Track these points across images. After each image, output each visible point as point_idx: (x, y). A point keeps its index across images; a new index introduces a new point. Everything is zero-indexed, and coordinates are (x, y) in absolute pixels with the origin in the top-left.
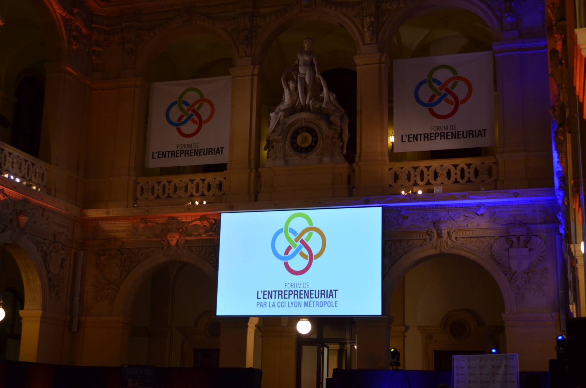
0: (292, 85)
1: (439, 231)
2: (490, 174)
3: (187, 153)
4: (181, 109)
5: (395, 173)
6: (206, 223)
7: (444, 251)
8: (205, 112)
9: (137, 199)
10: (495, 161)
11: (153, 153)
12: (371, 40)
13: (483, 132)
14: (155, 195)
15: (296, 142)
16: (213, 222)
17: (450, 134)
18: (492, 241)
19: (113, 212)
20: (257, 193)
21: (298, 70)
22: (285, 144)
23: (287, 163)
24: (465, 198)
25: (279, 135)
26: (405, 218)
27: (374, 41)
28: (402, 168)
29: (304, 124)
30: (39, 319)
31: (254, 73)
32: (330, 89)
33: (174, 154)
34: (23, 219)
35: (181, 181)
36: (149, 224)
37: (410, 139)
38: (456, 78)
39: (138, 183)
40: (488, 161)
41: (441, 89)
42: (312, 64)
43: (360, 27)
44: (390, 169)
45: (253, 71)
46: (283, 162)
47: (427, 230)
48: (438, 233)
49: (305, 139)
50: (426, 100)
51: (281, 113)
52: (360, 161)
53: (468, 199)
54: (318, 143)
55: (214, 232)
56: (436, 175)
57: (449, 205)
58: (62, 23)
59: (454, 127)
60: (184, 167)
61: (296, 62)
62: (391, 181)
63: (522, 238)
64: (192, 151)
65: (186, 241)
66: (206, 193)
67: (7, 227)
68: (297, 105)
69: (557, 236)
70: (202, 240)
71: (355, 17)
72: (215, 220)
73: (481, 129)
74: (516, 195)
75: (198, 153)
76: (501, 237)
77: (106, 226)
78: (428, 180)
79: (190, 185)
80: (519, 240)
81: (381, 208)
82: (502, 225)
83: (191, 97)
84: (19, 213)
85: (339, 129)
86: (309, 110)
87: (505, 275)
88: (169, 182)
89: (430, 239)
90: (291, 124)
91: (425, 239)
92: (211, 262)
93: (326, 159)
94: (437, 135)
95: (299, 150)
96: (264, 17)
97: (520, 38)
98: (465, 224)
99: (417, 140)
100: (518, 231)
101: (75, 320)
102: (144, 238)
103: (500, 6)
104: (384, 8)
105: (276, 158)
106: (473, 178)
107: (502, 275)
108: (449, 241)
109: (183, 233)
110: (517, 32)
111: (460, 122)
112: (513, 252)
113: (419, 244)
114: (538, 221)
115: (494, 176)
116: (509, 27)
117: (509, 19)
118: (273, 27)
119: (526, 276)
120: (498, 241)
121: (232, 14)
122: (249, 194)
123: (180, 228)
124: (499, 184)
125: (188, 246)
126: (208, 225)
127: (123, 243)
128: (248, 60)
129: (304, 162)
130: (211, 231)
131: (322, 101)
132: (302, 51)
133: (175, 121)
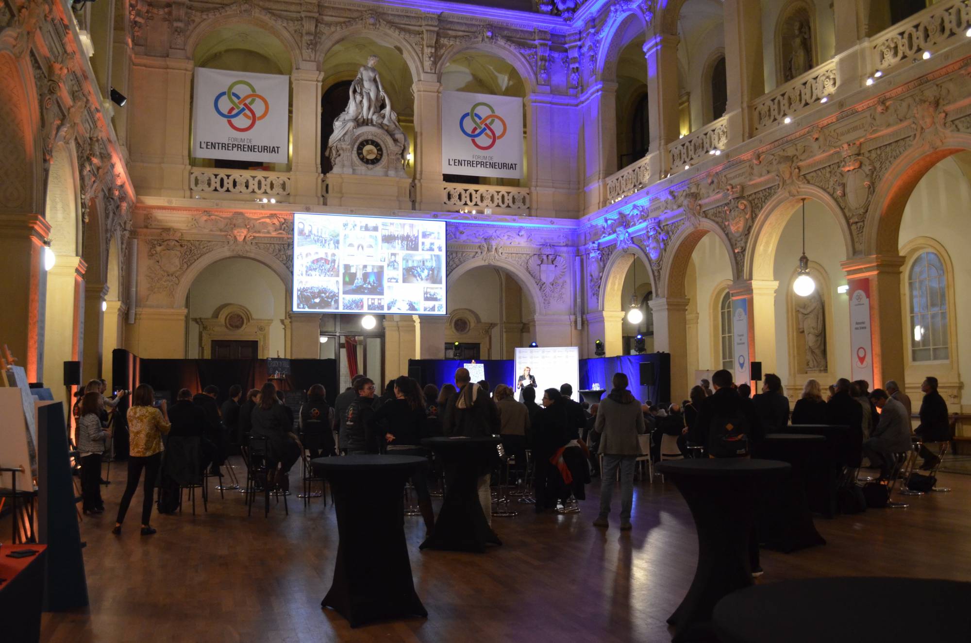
0: (358, 98)
1: (490, 247)
2: (524, 202)
3: (240, 147)
4: (232, 101)
5: (449, 193)
6: (276, 221)
7: (492, 263)
8: (258, 107)
9: (193, 190)
10: (529, 192)
11: (201, 142)
12: (431, 69)
13: (514, 166)
14: (213, 188)
15: (362, 153)
16: (283, 221)
17: (488, 163)
18: (528, 257)
19: (176, 202)
20: (325, 198)
21: (363, 84)
22: (352, 153)
23: (354, 171)
24: (514, 221)
25: (348, 145)
26: (462, 233)
27: (433, 71)
28: (455, 189)
29: (370, 137)
31: (318, 79)
32: (392, 108)
33: (225, 146)
35: (241, 176)
36: (213, 217)
37: (456, 164)
38: (494, 116)
39: (192, 173)
40: (524, 191)
41: (481, 123)
42: (375, 80)
43: (420, 55)
44: (445, 189)
45: (318, 77)
46: (351, 171)
47: (479, 244)
48: (488, 248)
49: (370, 152)
50: (469, 131)
51: (351, 125)
52: (421, 178)
53: (517, 222)
54: (383, 157)
55: (284, 230)
56: (482, 198)
57: (498, 225)
59: (491, 158)
61: (359, 76)
62: (445, 199)
63: (550, 257)
64: (245, 146)
65: (254, 237)
66: (269, 190)
68: (360, 117)
69: (577, 258)
70: (271, 237)
71: (416, 44)
72: (285, 219)
74: (552, 223)
75: (251, 149)
76: (535, 254)
77: (160, 215)
78: (476, 202)
79: (251, 182)
80: (548, 258)
81: (445, 223)
82: (536, 245)
83: (242, 90)
85: (403, 146)
86: (373, 125)
87: (537, 285)
88: (228, 176)
89: (482, 252)
90: (358, 135)
91: (477, 252)
92: (281, 259)
93: (392, 173)
94: (478, 163)
95: (367, 162)
96: (329, 25)
97: (551, 93)
98: (509, 242)
99: (461, 165)
100: (548, 251)
101: (133, 312)
102: (206, 231)
103: (536, 62)
104: (442, 42)
105: (343, 166)
106: (511, 204)
107: (535, 285)
108: (496, 255)
109: (250, 229)
110: (549, 87)
111: (496, 154)
112: (543, 267)
113: (471, 256)
114: (562, 244)
115: (528, 205)
116: (543, 83)
117: (544, 75)
118: (337, 36)
119: (551, 287)
120: (532, 257)
121: (294, 15)
122: (318, 197)
123: (247, 223)
124: (533, 212)
125: (256, 242)
126: (277, 223)
127: (182, 235)
128: (313, 66)
129: (369, 172)
130: (281, 229)
131: (384, 117)
132: (366, 68)
133: (225, 112)
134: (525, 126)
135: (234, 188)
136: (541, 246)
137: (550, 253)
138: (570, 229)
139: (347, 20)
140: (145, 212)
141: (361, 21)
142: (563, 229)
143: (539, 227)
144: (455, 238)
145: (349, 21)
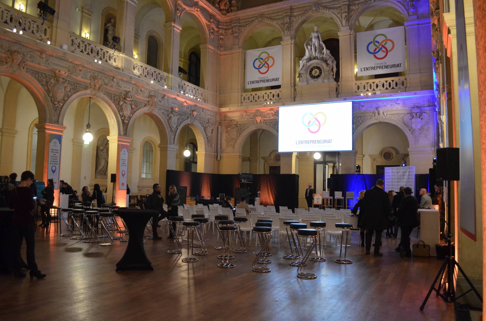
0: (309, 47)
1: (379, 112)
2: (403, 84)
3: (263, 81)
4: (260, 61)
5: (358, 86)
6: (272, 112)
7: (381, 121)
8: (270, 62)
9: (242, 102)
10: (405, 78)
11: (248, 82)
12: (346, 24)
13: (399, 65)
14: (250, 101)
15: (312, 74)
16: (276, 111)
17: (384, 66)
18: (404, 116)
19: (232, 109)
20: (295, 98)
21: (312, 40)
22: (307, 75)
23: (308, 83)
24: (391, 96)
26: (363, 106)
27: (347, 25)
29: (315, 65)
30: (204, 155)
31: (292, 43)
32: (327, 48)
33: (257, 82)
34: (195, 113)
35: (261, 94)
37: (365, 70)
38: (387, 40)
39: (243, 96)
40: (402, 78)
41: (379, 45)
42: (318, 37)
43: (340, 18)
44: (356, 84)
45: (291, 42)
46: (306, 83)
47: (373, 111)
48: (378, 113)
49: (316, 72)
50: (372, 51)
53: (393, 96)
54: (322, 74)
55: (276, 116)
56: (377, 86)
57: (383, 100)
58: (206, 27)
59: (386, 63)
60: (262, 87)
61: (311, 37)
62: (356, 90)
63: (418, 114)
64: (265, 80)
65: (264, 120)
66: (272, 98)
67: (188, 117)
68: (312, 56)
69: (434, 112)
70: (271, 119)
71: (338, 14)
72: (277, 110)
73: (399, 64)
74: (415, 94)
75: (268, 81)
76: (408, 113)
77: (230, 115)
78: (374, 89)
79: (265, 95)
80: (416, 115)
81: (351, 102)
82: (408, 108)
83: (264, 56)
84: (193, 111)
85: (332, 67)
86: (317, 59)
87: (410, 131)
88: (256, 94)
89: (375, 116)
90: (309, 65)
91: (372, 116)
92: (276, 129)
93: (326, 81)
94: (378, 67)
95: (313, 77)
96: (296, 17)
97: (417, 19)
98: (391, 108)
99: (368, 70)
100: (416, 110)
101: (219, 155)
102: (246, 120)
103: (408, 4)
104: (352, 8)
105: (303, 81)
106: (395, 87)
107: (408, 131)
108: (383, 116)
109: (263, 117)
110: (416, 16)
111: (388, 61)
112: (413, 120)
113: (369, 118)
114: (426, 105)
115: (405, 85)
116: (412, 14)
117: (412, 10)
118: (300, 21)
119: (419, 131)
120: (406, 115)
121: (281, 17)
122: (291, 98)
123: (261, 114)
124: (407, 89)
125: (265, 122)
126: (273, 112)
127: (237, 122)
128: (289, 37)
129: (316, 82)
130: (275, 115)
131: (323, 54)
132: (313, 31)
133: (257, 67)
134: (405, 41)
135: (258, 99)
136: (411, 108)
137: (417, 112)
138: (430, 96)
139: (304, 11)
140: (224, 114)
141: (310, 10)
142: (426, 96)
143: (409, 97)
144: (360, 109)
145: (305, 12)
